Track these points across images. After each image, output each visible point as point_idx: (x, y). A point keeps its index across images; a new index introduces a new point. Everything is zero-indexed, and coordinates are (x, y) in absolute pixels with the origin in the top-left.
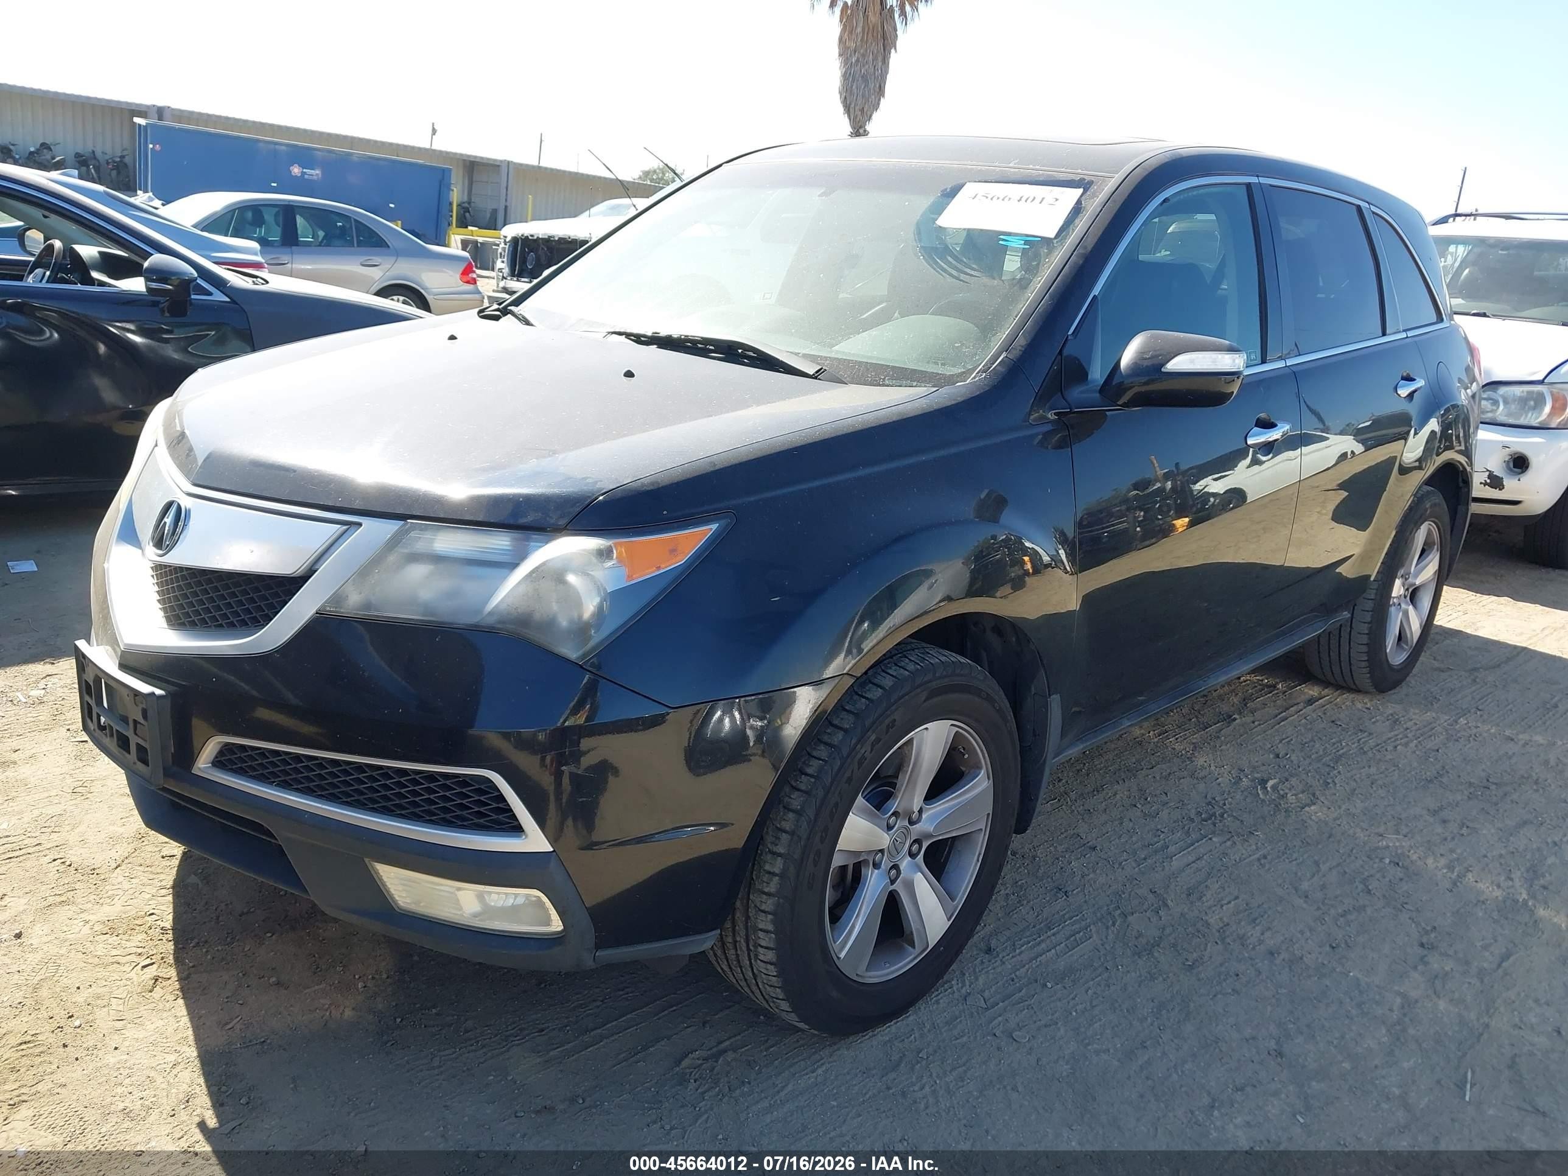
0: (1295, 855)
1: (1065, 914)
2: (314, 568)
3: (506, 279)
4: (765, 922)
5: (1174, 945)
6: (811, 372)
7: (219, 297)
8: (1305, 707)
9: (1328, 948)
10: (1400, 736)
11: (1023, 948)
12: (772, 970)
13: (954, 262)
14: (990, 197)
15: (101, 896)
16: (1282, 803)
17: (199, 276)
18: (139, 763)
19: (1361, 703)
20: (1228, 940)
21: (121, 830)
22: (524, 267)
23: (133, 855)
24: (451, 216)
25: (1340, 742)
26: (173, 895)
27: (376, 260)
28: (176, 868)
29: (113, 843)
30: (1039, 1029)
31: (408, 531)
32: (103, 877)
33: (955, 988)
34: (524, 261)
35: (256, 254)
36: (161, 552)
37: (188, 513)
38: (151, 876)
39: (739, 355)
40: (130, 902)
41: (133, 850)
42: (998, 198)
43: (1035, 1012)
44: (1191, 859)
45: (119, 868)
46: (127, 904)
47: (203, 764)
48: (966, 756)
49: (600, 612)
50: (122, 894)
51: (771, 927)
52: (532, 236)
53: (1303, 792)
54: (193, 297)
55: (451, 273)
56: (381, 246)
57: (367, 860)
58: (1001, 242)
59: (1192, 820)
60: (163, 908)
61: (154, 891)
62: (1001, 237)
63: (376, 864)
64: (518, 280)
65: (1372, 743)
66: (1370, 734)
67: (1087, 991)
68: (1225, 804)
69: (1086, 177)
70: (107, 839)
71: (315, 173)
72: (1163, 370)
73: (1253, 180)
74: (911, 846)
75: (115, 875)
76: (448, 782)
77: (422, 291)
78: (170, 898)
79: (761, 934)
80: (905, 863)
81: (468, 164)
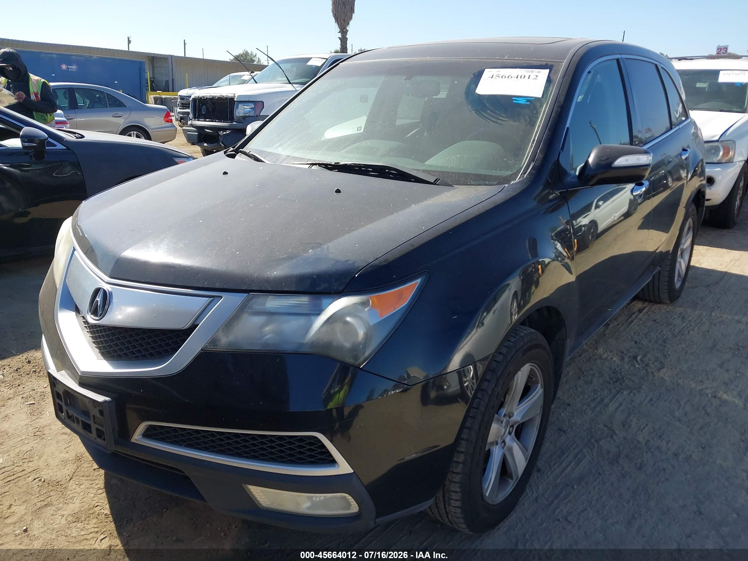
0: (666, 398)
1: (568, 444)
2: (196, 323)
3: (192, 120)
4: (455, 488)
5: (627, 456)
6: (432, 181)
7: (60, 146)
8: (639, 314)
9: (701, 449)
10: (689, 325)
11: (555, 467)
12: (459, 510)
13: (492, 114)
14: (501, 76)
15: (66, 498)
16: (648, 368)
17: (48, 137)
18: (97, 438)
19: (664, 308)
20: (652, 450)
21: (67, 456)
22: (200, 113)
23: (78, 470)
24: (148, 86)
25: (662, 331)
26: (106, 493)
27: (120, 113)
28: (103, 476)
29: (64, 464)
30: (579, 514)
31: (251, 299)
32: (64, 487)
33: (529, 494)
34: (200, 110)
35: (62, 117)
36: (97, 318)
37: (111, 294)
38: (91, 482)
39: (387, 173)
40: (83, 500)
41: (77, 467)
42: (505, 77)
43: (574, 504)
44: (617, 404)
45: (72, 480)
46: (82, 501)
47: (137, 437)
48: (534, 379)
49: (368, 337)
50: (77, 495)
51: (458, 490)
52: (204, 97)
53: (656, 361)
54: (47, 148)
55: (158, 118)
56: (121, 106)
57: (243, 485)
58: (514, 101)
59: (609, 383)
60: (102, 501)
61: (95, 491)
62: (514, 98)
63: (248, 485)
64: (198, 120)
65: (677, 331)
66: (675, 326)
67: (594, 488)
68: (621, 372)
69: (548, 63)
70: (61, 462)
71: (74, 67)
72: (613, 166)
73: (618, 56)
74: (510, 429)
75: (70, 484)
76: (291, 440)
77: (145, 128)
78: (104, 494)
79: (453, 494)
80: (508, 439)
81: (151, 58)
